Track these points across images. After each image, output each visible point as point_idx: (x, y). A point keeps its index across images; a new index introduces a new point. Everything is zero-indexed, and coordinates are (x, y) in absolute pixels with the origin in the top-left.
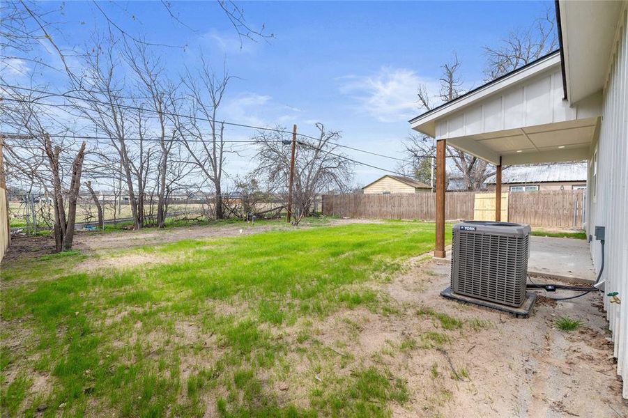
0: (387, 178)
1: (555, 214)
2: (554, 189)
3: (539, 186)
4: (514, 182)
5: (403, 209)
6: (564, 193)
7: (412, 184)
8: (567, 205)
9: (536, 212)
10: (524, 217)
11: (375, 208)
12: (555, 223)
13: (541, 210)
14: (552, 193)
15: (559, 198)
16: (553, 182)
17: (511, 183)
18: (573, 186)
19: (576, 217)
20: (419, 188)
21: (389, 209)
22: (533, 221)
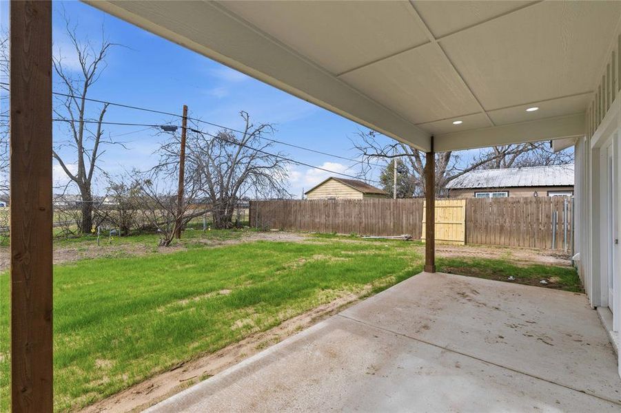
0: (333, 181)
1: (527, 230)
2: (525, 196)
3: (508, 192)
4: (479, 186)
5: (339, 221)
6: (538, 201)
7: (360, 189)
8: (542, 218)
9: (502, 228)
10: (487, 233)
11: (307, 219)
12: (527, 243)
13: (507, 224)
14: (522, 201)
15: (531, 208)
16: (525, 187)
17: (476, 188)
18: (548, 192)
19: (556, 234)
20: (367, 193)
21: (323, 221)
22: (497, 239)
